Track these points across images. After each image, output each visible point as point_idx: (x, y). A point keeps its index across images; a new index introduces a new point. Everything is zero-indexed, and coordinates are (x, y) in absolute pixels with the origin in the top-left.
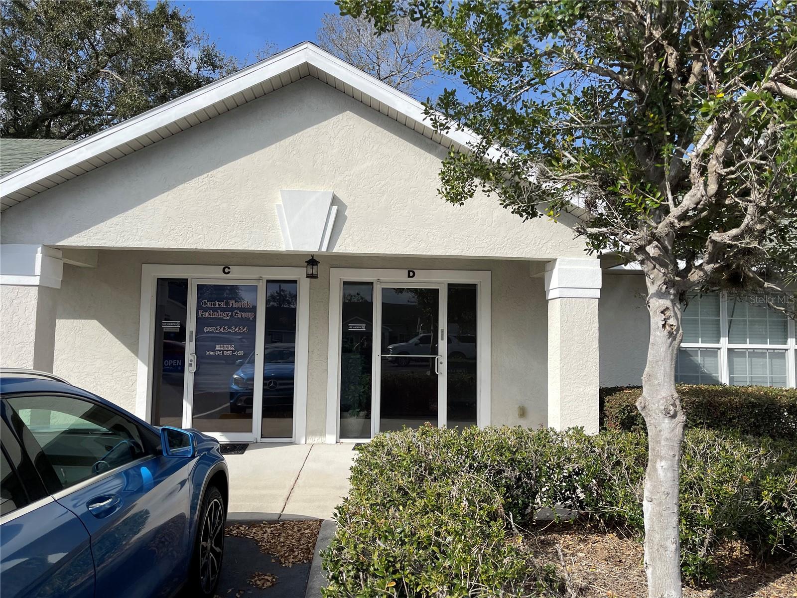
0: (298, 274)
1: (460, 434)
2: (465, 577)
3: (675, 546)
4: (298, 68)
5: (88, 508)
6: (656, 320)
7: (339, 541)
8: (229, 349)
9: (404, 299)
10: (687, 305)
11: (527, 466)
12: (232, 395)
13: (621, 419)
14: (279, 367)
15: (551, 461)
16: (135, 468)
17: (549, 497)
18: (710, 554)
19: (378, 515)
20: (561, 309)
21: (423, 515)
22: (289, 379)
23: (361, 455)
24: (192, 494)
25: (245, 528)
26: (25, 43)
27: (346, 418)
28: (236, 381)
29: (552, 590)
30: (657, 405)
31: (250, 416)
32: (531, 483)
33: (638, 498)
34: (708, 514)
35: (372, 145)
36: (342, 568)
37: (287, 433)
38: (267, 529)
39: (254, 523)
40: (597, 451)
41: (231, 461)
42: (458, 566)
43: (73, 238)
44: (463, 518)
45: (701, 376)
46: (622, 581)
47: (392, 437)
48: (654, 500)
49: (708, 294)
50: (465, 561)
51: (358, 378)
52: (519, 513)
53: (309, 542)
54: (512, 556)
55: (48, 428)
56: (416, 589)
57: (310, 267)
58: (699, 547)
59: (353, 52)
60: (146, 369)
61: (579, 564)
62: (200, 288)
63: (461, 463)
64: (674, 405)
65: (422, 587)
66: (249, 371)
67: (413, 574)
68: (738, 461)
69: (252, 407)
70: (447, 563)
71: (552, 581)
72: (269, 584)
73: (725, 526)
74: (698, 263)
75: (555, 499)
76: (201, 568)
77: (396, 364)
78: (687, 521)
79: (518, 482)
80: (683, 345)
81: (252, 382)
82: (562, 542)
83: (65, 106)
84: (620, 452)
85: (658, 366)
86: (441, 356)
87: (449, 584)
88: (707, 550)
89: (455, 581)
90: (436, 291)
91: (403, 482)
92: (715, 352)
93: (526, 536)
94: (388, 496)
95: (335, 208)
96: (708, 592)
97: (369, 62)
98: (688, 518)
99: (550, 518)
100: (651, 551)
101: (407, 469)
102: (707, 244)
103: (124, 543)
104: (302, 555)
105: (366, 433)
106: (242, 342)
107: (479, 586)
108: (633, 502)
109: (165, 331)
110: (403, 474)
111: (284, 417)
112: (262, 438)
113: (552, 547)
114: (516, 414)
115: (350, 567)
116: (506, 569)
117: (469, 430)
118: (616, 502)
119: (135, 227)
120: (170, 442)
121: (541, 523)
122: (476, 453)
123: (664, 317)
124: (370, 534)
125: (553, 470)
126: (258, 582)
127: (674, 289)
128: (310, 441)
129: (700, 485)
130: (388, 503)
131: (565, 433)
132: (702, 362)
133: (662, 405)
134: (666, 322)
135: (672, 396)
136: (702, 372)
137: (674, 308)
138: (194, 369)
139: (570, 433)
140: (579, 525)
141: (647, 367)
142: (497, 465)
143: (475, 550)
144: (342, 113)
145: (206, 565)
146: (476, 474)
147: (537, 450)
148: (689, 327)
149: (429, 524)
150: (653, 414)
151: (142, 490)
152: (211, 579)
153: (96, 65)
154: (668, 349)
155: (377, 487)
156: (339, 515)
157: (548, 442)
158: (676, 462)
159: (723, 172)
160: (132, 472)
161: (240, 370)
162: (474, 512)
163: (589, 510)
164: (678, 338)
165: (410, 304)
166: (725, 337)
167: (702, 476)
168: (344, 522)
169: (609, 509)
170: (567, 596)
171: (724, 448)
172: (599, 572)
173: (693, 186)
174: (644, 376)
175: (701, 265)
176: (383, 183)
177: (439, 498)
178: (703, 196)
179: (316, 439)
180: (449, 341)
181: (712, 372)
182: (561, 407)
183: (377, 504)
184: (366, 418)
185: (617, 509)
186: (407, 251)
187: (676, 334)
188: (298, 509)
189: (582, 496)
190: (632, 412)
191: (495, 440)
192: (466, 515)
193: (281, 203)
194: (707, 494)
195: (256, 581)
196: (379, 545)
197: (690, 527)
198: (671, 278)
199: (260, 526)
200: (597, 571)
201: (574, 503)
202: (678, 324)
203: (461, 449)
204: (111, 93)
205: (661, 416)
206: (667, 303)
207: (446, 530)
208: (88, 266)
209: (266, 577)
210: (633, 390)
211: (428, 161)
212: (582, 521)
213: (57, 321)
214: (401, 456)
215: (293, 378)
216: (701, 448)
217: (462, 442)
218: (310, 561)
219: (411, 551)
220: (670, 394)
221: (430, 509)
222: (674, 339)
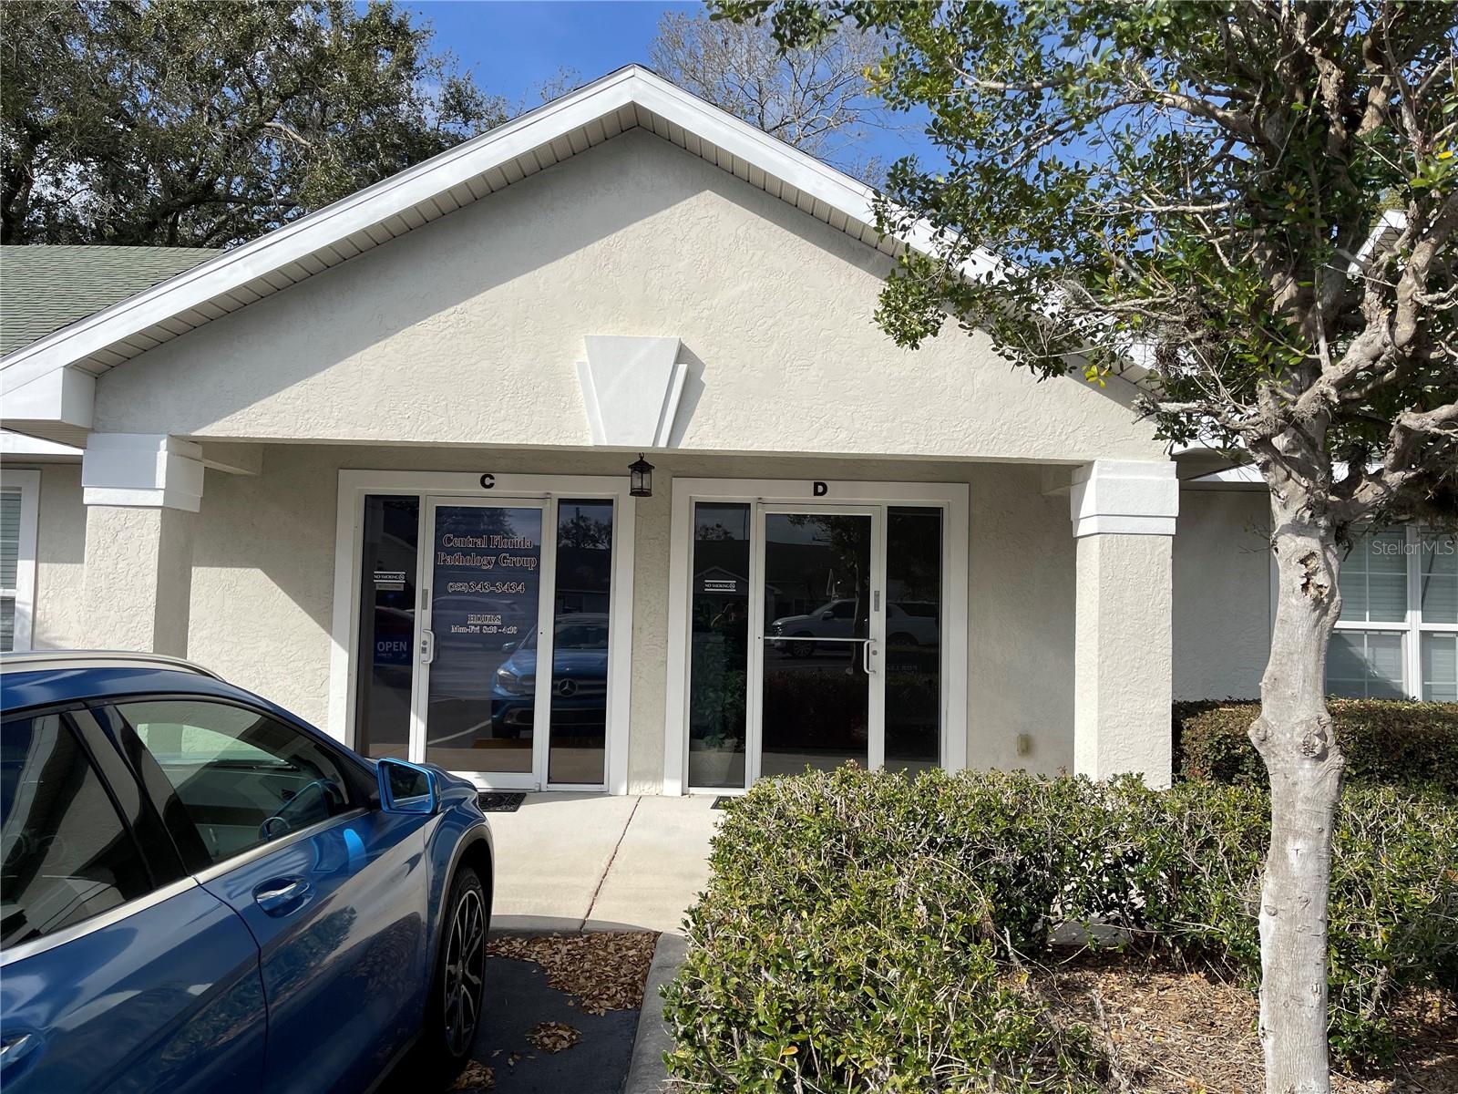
0: (616, 488)
1: (911, 783)
2: (924, 1043)
3: (1318, 997)
4: (617, 112)
5: (256, 899)
6: (1289, 576)
7: (694, 971)
8: (491, 623)
9: (805, 536)
10: (1350, 548)
11: (1036, 844)
12: (496, 705)
13: (1214, 761)
14: (580, 656)
15: (1081, 835)
16: (335, 832)
17: (1078, 902)
18: (1382, 1014)
19: (765, 925)
20: (1102, 555)
21: (844, 929)
22: (598, 678)
23: (730, 817)
24: (431, 878)
25: (521, 943)
26: (130, 75)
27: (699, 749)
28: (504, 681)
29: (1085, 1073)
30: (1288, 735)
31: (528, 743)
32: (1043, 876)
33: (1247, 908)
34: (1380, 940)
35: (750, 252)
36: (700, 1020)
37: (594, 776)
38: (560, 946)
39: (536, 935)
40: (1170, 819)
41: (496, 822)
42: (909, 1022)
43: (221, 422)
44: (919, 936)
45: (1369, 684)
46: (1215, 1060)
47: (787, 786)
48: (1280, 913)
49: (1388, 529)
50: (923, 1014)
51: (721, 678)
52: (1020, 929)
53: (636, 973)
54: (1010, 1008)
55: (179, 757)
56: (835, 1061)
57: (636, 477)
58: (1363, 1001)
59: (716, 80)
60: (346, 656)
61: (1133, 1027)
62: (440, 511)
63: (913, 836)
64: (1322, 735)
65: (846, 1058)
66: (525, 662)
67: (828, 1035)
68: (1438, 843)
69: (532, 728)
70: (891, 1017)
71: (1083, 1057)
72: (565, 1044)
73: (1411, 963)
74: (1372, 469)
75: (1089, 905)
76: (446, 1011)
77: (788, 654)
78: (1340, 953)
79: (1020, 873)
80: (1340, 624)
81: (531, 683)
82: (1101, 986)
83: (203, 187)
84: (1213, 822)
85: (1292, 661)
86: (875, 640)
87: (896, 1055)
88: (1378, 1006)
89: (906, 1050)
90: (866, 521)
91: (808, 866)
92: (1396, 639)
93: (1034, 974)
94: (781, 893)
95: (682, 368)
96: (1378, 1085)
97: (744, 99)
98: (1343, 948)
99: (1078, 941)
100: (1272, 1005)
101: (815, 844)
102: (1391, 434)
103: (313, 964)
104: (624, 995)
105: (736, 779)
106: (513, 610)
107: (950, 1061)
108: (1238, 916)
109: (378, 588)
110: (807, 854)
111: (587, 746)
112: (549, 782)
113: (1083, 994)
114: (1014, 749)
115: (714, 1019)
116: (999, 1030)
117: (927, 777)
118: (1206, 915)
119: (329, 404)
120: (393, 786)
121: (1063, 950)
122: (941, 818)
123: (1305, 571)
124: (750, 961)
125: (1085, 853)
126: (546, 1041)
127: (1326, 519)
128: (635, 791)
129: (1365, 886)
130: (781, 904)
131: (1107, 785)
132: (1371, 658)
133: (1299, 735)
134: (1308, 580)
135: (1319, 718)
136: (1370, 677)
137: (1324, 554)
138: (429, 657)
139: (1118, 784)
140: (1133, 956)
141: (1270, 663)
142: (980, 841)
143: (941, 995)
144: (697, 193)
145: (455, 1006)
146: (941, 856)
147: (1056, 815)
148: (1352, 591)
149: (856, 945)
150: (1282, 753)
151: (345, 870)
152: (464, 1031)
153: (257, 114)
154: (1313, 631)
155: (761, 876)
156: (692, 924)
157: (1076, 801)
158: (1324, 843)
159: (1425, 300)
160: (328, 838)
161: (510, 661)
162: (938, 927)
163: (1153, 928)
164: (1333, 611)
165: (815, 543)
166: (1417, 609)
167: (1371, 869)
168: (702, 937)
169: (1190, 927)
170: (1112, 1084)
171: (1412, 818)
172: (1171, 1043)
173: (1368, 325)
174: (1264, 680)
175: (1380, 472)
176: (771, 322)
177: (873, 899)
178: (1385, 345)
179: (646, 787)
180: (889, 613)
181: (1389, 675)
182: (1099, 735)
183: (761, 907)
184: (735, 751)
185: (1207, 927)
186: (813, 448)
187: (1329, 603)
188: (614, 911)
189: (1140, 902)
190: (1235, 748)
191: (978, 794)
192: (924, 931)
193: (586, 359)
194: (1379, 904)
195: (542, 1037)
196: (766, 980)
197: (1347, 966)
198: (1321, 497)
199: (547, 941)
200: (1168, 1041)
201: (1124, 914)
202: (1333, 583)
203: (913, 811)
204: (283, 165)
205: (1297, 756)
206: (1313, 544)
207: (888, 957)
208: (247, 472)
209: (560, 1032)
210: (1237, 708)
211: (854, 280)
212: (1140, 949)
213: (193, 569)
214: (802, 820)
215: (604, 677)
216: (1368, 817)
217: (916, 798)
218: (638, 1006)
219: (826, 992)
220: (1315, 715)
221: (857, 918)
222: (1325, 611)
